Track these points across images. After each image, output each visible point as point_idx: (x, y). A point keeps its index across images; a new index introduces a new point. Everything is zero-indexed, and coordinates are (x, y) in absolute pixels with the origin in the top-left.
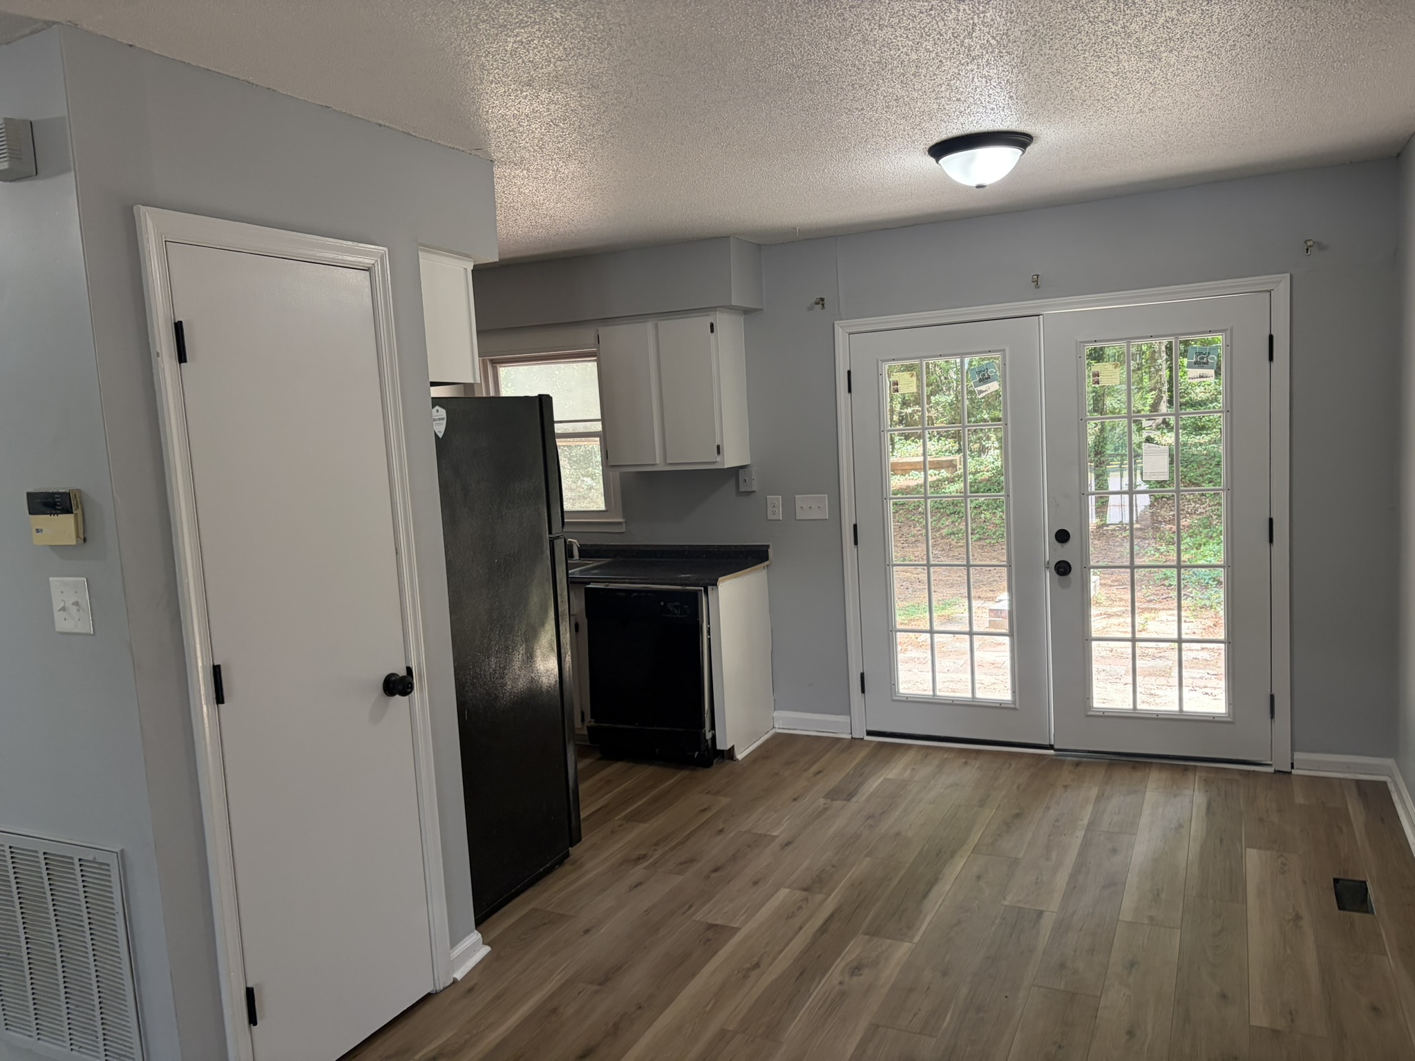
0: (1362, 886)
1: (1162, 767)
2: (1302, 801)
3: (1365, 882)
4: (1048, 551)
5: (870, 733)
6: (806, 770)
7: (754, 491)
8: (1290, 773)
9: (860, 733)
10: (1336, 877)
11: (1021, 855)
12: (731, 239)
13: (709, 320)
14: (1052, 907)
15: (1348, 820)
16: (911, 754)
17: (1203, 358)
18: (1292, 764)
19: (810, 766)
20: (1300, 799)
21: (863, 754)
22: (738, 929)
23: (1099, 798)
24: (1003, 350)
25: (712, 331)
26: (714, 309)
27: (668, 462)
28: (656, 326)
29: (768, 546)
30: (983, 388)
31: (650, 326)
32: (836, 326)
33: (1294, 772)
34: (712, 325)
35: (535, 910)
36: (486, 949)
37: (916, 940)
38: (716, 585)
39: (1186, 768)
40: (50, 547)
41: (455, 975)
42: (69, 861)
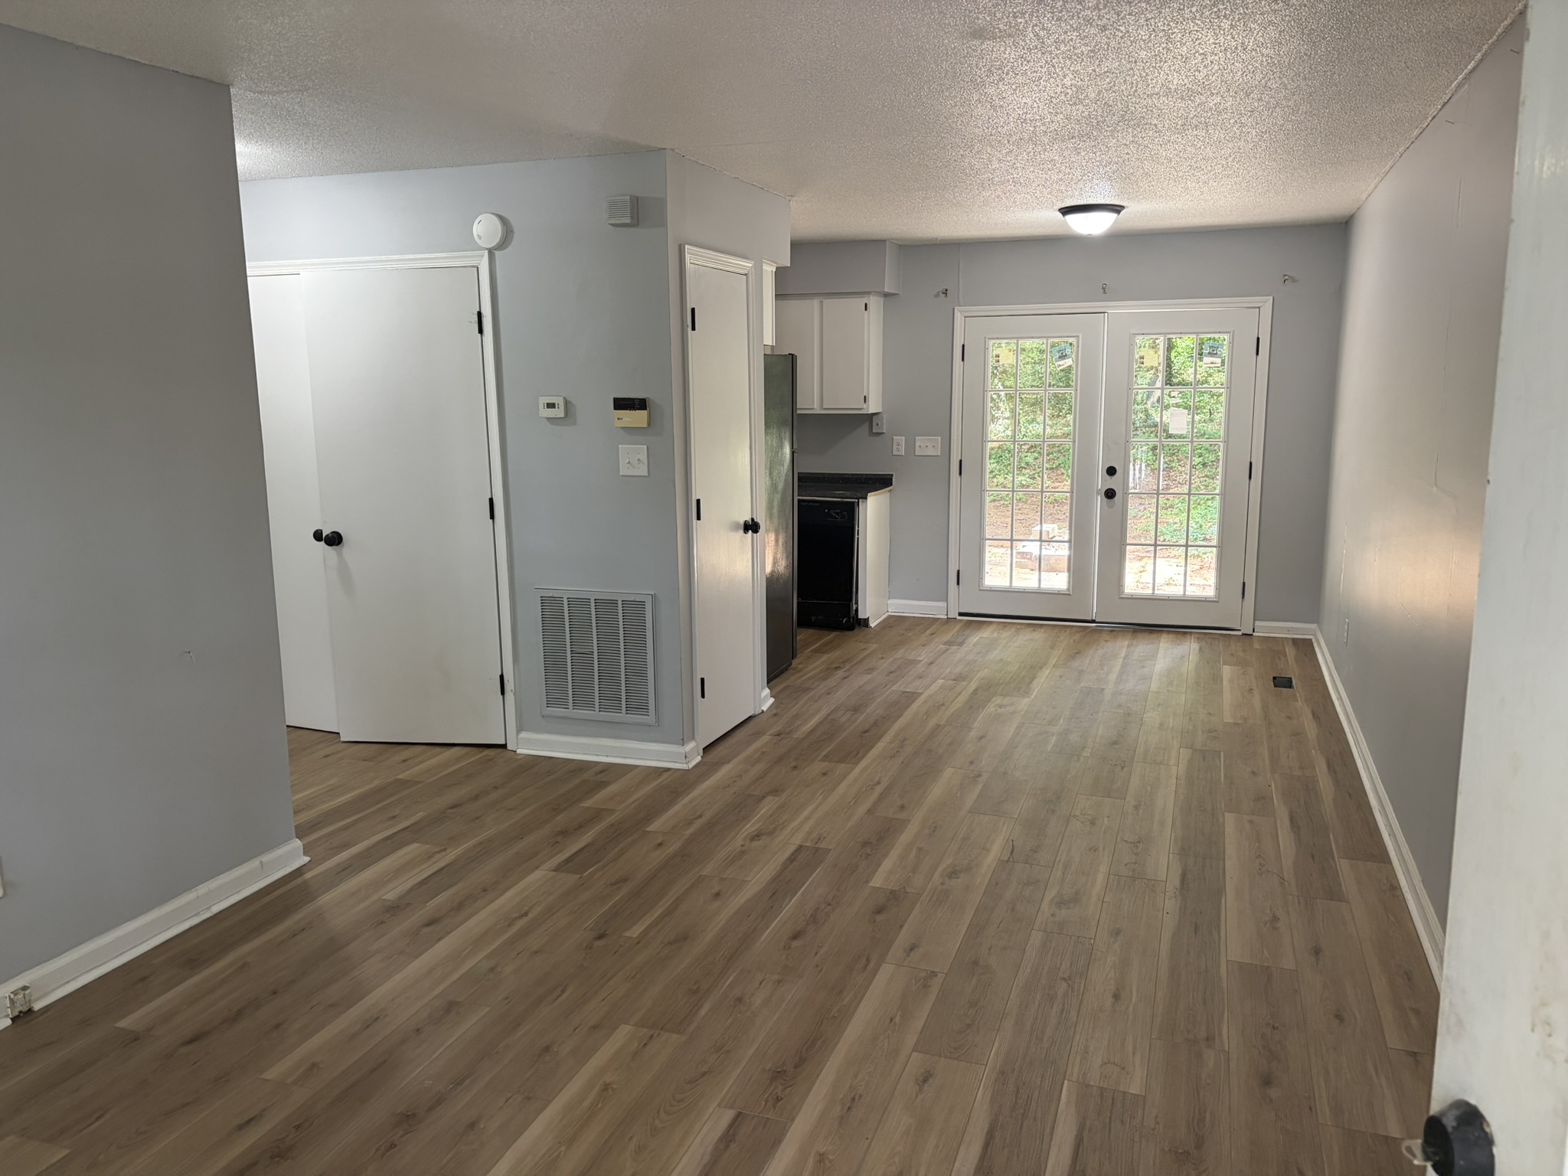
0: (1290, 680)
1: (1169, 632)
2: (1258, 647)
3: (1291, 678)
4: (1101, 482)
5: (961, 614)
6: (924, 632)
7: (883, 433)
8: (1252, 635)
9: (953, 614)
10: (1275, 676)
11: (1085, 668)
12: (887, 242)
13: (865, 300)
14: (1109, 689)
15: (1285, 655)
16: (993, 627)
17: (1213, 350)
18: (1254, 629)
19: (926, 630)
20: (1257, 646)
21: (958, 627)
22: (922, 693)
23: (1128, 646)
24: (1078, 337)
25: (866, 309)
26: (869, 293)
27: (824, 407)
28: (821, 303)
29: (892, 475)
30: (1061, 363)
31: (816, 302)
32: (956, 310)
33: (1254, 634)
34: (866, 305)
35: (788, 686)
36: (772, 700)
37: (1033, 697)
38: (866, 498)
39: (1185, 633)
40: (623, 428)
41: (763, 708)
42: (614, 602)
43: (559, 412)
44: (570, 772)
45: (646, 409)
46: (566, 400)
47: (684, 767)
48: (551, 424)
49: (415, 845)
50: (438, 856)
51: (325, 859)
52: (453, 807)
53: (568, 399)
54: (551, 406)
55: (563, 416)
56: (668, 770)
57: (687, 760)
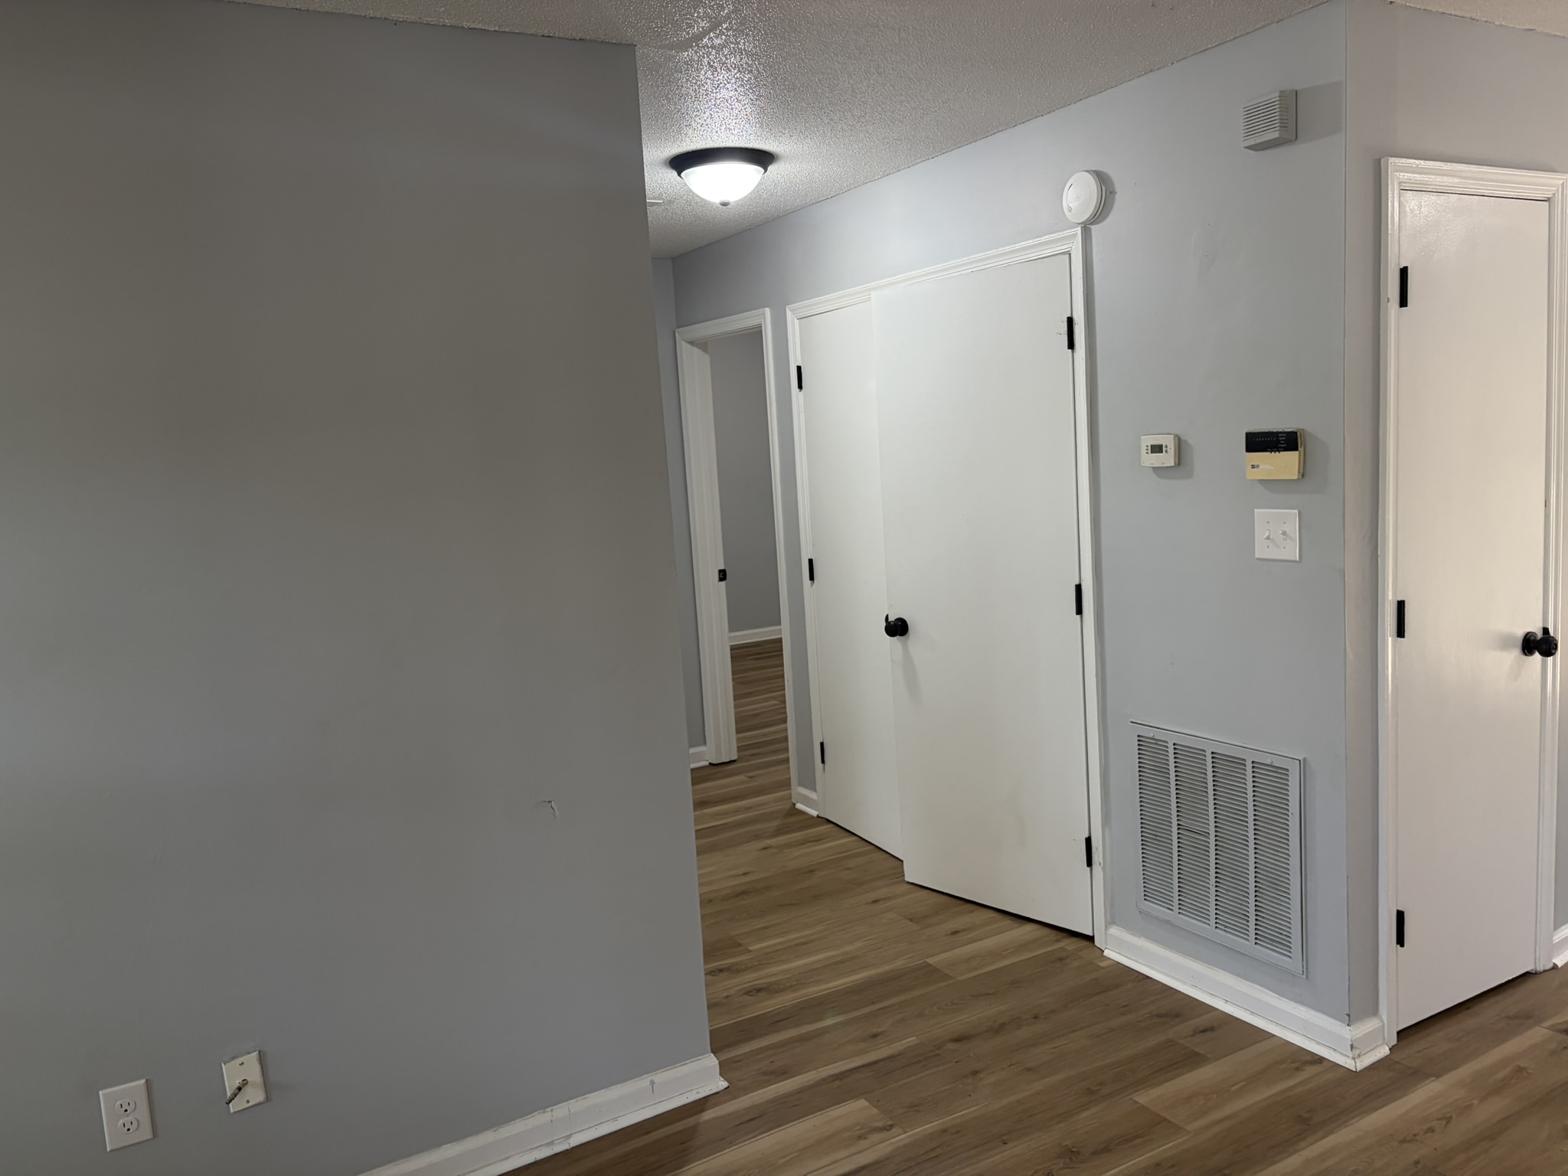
40: (1261, 481)
41: (1555, 961)
42: (1242, 762)
43: (1167, 459)
44: (1158, 1016)
45: (1296, 449)
46: (1179, 439)
47: (1349, 1064)
48: (1159, 476)
49: (862, 1103)
50: (875, 1137)
51: (746, 1090)
52: (957, 1040)
53: (1182, 438)
54: (1157, 449)
55: (1172, 463)
56: (1320, 1060)
57: (1357, 1052)
